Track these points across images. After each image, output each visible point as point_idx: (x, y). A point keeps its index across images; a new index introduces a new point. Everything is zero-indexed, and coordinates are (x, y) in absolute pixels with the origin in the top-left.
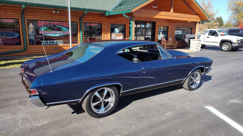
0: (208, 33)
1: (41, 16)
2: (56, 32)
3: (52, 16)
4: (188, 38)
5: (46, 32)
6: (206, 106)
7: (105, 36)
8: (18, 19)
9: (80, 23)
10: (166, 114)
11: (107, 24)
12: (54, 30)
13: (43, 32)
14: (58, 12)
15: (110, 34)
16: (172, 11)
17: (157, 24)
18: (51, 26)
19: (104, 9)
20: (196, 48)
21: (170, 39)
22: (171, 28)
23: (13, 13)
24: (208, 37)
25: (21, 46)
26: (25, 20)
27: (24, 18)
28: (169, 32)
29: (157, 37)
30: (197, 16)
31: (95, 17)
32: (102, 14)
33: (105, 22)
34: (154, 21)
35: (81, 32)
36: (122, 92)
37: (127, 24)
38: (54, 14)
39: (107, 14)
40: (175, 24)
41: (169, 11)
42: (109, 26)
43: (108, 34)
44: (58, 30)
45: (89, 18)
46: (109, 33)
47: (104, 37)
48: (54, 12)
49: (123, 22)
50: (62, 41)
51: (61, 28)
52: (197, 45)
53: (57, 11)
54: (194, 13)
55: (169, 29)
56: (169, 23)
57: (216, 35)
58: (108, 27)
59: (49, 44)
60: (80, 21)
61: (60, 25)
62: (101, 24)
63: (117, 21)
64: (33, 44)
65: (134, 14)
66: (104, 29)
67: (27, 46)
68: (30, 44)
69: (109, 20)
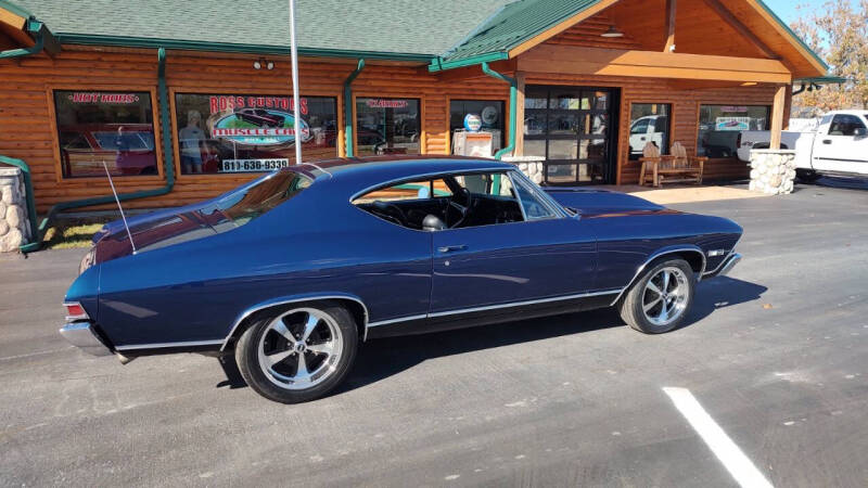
0: (828, 125)
1: (220, 81)
2: (265, 132)
3: (255, 79)
4: (749, 144)
5: (233, 132)
6: (670, 385)
7: (429, 141)
8: (149, 93)
9: (344, 98)
10: (512, 405)
12: (260, 123)
13: (226, 132)
14: (270, 66)
15: (447, 134)
16: (670, 47)
17: (624, 97)
18: (251, 112)
19: (425, 51)
20: (774, 181)
21: (678, 149)
22: (682, 110)
23: (135, 75)
24: (827, 142)
25: (155, 177)
26: (168, 94)
27: (167, 87)
28: (673, 123)
29: (626, 141)
30: (777, 62)
31: (397, 77)
32: (417, 67)
33: (433, 95)
34: (610, 85)
35: (348, 129)
36: (368, 325)
38: (260, 73)
39: (433, 68)
40: (699, 93)
41: (660, 47)
42: (444, 108)
43: (441, 134)
44: (272, 125)
45: (374, 83)
46: (445, 132)
47: (427, 145)
48: (257, 65)
49: (495, 90)
50: (287, 160)
51: (283, 118)
52: (776, 171)
53: (267, 63)
54: (763, 53)
55: (674, 114)
57: (856, 132)
58: (441, 111)
59: (242, 169)
60: (344, 92)
61: (280, 109)
62: (419, 100)
63: (473, 90)
64: (194, 171)
65: (521, 66)
66: (428, 117)
67: (175, 178)
68: (184, 172)
69: (445, 86)
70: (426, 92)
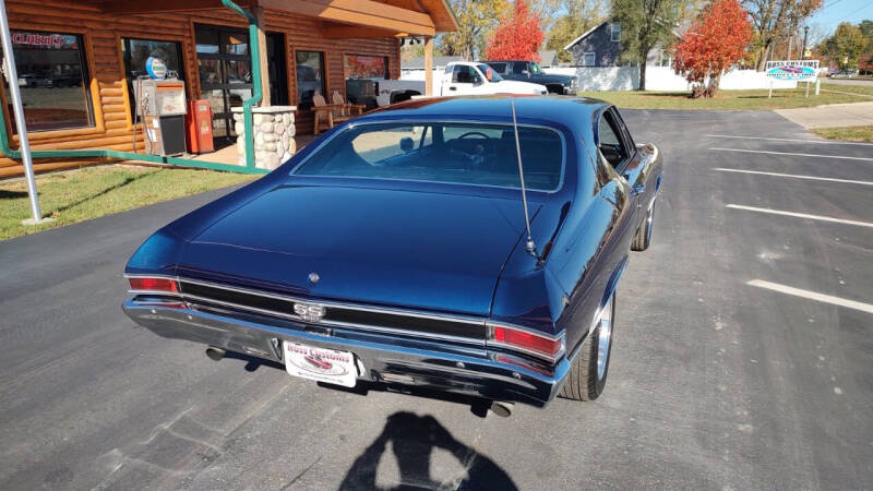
0: (451, 75)
4: (388, 92)
7: (103, 90)
11: (105, 40)
15: (124, 82)
17: (288, 43)
21: (337, 97)
22: (331, 59)
24: (453, 88)
28: (328, 72)
29: (295, 91)
30: (426, 16)
31: (50, 3)
33: (100, 31)
34: (278, 30)
37: (189, 41)
40: (341, 43)
42: (115, 48)
43: (117, 83)
46: (120, 80)
47: (101, 97)
49: (170, 29)
55: (328, 62)
56: (324, 38)
57: (474, 80)
58: (111, 52)
62: (82, 37)
63: (144, 26)
66: (98, 61)
69: (113, 19)
70: (89, 25)
